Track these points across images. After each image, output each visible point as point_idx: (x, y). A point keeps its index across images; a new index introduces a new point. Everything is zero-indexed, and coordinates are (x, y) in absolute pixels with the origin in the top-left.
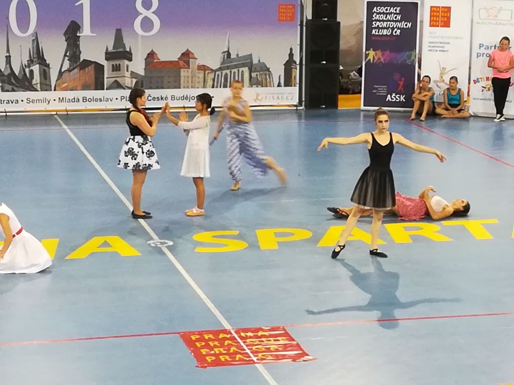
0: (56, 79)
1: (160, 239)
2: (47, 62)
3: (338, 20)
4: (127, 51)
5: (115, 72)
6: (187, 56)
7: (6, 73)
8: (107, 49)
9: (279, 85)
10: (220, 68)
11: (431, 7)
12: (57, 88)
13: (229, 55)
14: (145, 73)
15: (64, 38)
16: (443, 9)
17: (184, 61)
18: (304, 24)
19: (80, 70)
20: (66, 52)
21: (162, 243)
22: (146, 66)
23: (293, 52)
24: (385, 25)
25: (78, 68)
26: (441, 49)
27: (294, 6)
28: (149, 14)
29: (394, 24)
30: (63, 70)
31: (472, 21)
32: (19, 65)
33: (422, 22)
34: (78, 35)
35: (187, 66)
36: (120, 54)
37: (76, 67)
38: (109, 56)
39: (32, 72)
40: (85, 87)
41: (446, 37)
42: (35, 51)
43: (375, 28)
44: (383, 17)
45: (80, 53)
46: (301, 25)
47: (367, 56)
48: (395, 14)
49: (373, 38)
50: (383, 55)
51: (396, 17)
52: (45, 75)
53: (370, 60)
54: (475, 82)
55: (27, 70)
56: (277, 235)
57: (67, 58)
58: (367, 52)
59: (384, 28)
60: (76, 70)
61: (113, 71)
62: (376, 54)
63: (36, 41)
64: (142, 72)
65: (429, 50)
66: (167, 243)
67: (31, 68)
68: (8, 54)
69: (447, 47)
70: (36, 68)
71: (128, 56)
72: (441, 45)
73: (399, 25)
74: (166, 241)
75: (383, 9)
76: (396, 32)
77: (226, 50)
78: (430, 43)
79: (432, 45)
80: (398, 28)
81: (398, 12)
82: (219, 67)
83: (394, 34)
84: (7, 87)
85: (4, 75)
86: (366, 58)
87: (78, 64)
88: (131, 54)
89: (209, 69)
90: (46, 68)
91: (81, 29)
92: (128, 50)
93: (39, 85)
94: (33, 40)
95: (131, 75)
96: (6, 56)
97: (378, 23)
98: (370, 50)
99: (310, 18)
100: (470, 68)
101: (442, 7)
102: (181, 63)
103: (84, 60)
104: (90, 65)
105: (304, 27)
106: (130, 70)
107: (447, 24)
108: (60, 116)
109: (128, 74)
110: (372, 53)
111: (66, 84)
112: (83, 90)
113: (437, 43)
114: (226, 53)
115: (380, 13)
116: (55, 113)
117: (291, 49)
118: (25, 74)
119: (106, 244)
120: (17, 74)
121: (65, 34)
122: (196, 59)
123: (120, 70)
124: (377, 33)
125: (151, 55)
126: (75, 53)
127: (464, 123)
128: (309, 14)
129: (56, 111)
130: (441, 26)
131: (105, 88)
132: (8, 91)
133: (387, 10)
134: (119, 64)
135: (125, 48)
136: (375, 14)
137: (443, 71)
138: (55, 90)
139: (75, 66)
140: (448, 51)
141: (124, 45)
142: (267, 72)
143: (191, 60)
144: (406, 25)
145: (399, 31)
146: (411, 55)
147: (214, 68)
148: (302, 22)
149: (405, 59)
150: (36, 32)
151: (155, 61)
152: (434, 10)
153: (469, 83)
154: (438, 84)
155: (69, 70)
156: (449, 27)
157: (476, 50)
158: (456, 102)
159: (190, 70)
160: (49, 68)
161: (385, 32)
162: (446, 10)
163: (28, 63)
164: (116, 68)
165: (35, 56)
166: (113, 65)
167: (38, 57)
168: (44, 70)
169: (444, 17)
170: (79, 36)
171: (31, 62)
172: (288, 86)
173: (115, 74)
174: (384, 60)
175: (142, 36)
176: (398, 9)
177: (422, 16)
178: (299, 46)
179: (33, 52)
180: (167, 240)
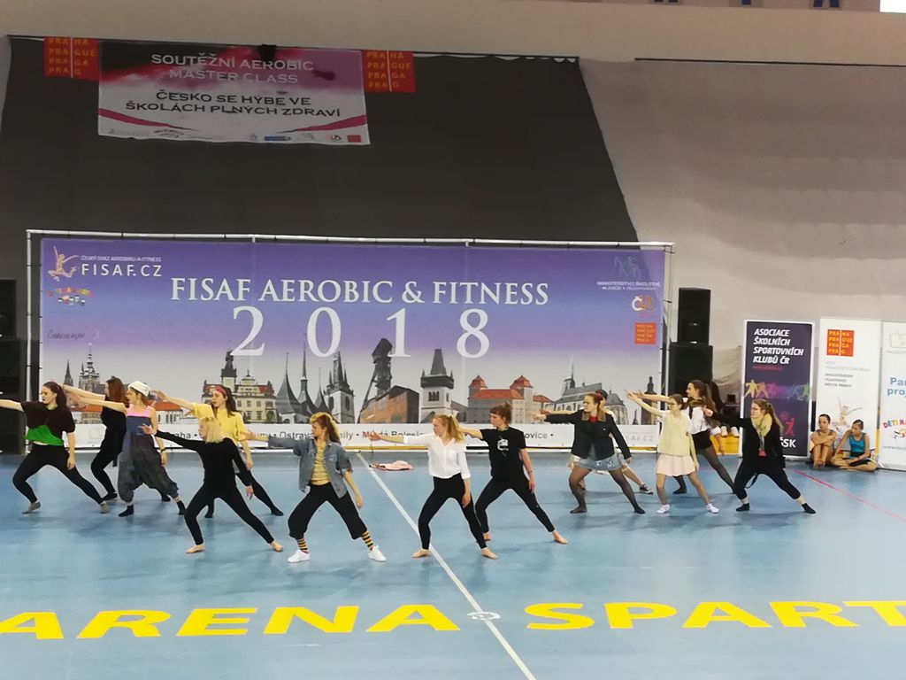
0: (360, 409)
1: (484, 611)
2: (351, 388)
3: (710, 344)
4: (448, 377)
5: (433, 402)
6: (520, 383)
7: (301, 401)
8: (424, 373)
9: (635, 423)
10: (562, 399)
11: (829, 330)
12: (361, 420)
13: (573, 384)
14: (469, 404)
15: (372, 359)
16: (844, 334)
17: (517, 390)
18: (668, 347)
19: (390, 398)
20: (374, 377)
21: (485, 616)
22: (470, 394)
23: (653, 382)
24: (769, 351)
25: (388, 396)
26: (841, 383)
27: (654, 326)
28: (476, 332)
29: (782, 351)
30: (369, 398)
31: (881, 349)
32: (317, 391)
33: (817, 349)
34: (389, 355)
35: (520, 396)
36: (438, 380)
37: (384, 396)
38: (426, 382)
39: (331, 400)
40: (395, 420)
41: (848, 369)
42: (337, 374)
43: (757, 355)
44: (767, 341)
45: (391, 377)
46: (664, 349)
47: (747, 389)
48: (783, 338)
49: (754, 367)
50: (767, 389)
51: (784, 342)
52: (347, 404)
53: (750, 394)
54: (886, 425)
55: (326, 398)
56: (631, 611)
57: (374, 384)
58: (747, 385)
59: (769, 355)
60: (384, 398)
61: (430, 400)
62: (758, 387)
63: (338, 363)
64: (465, 403)
65: (827, 384)
66: (492, 616)
67: (331, 395)
68: (304, 378)
69: (849, 381)
70: (337, 395)
71: (448, 382)
72: (843, 378)
73: (788, 351)
74: (492, 614)
75: (768, 332)
76: (783, 361)
77: (570, 377)
78: (827, 375)
79: (830, 377)
80: (787, 356)
81: (786, 335)
82: (560, 397)
83: (781, 362)
84: (301, 417)
85: (299, 404)
86: (746, 392)
87: (388, 391)
88: (453, 380)
89: (547, 400)
90: (350, 396)
91: (393, 349)
92: (449, 375)
93: (339, 416)
94: (335, 361)
95: (452, 405)
96: (302, 381)
97: (761, 349)
98: (750, 382)
99: (675, 340)
100: (879, 408)
101: (843, 331)
102: (514, 392)
103: (396, 387)
104: (402, 393)
105: (668, 352)
106: (450, 399)
107: (849, 352)
108: (363, 454)
109: (448, 405)
110: (753, 386)
111: (372, 416)
112: (392, 422)
113: (836, 375)
114: (570, 382)
115: (763, 337)
116: (357, 451)
117: (651, 378)
118: (323, 402)
119: (416, 615)
120: (314, 402)
121: (374, 354)
122: (532, 387)
123: (438, 400)
124: (759, 361)
125: (477, 382)
126: (384, 377)
127: (871, 476)
128: (673, 336)
129: (360, 448)
130: (842, 355)
131: (420, 421)
132: (302, 422)
133: (772, 333)
134: (438, 393)
135: (445, 373)
136: (757, 337)
137: (844, 411)
138: (359, 422)
139: (384, 393)
140: (850, 386)
141: (444, 369)
142: (620, 406)
143: (525, 389)
144: (797, 352)
145: (788, 359)
146: (803, 390)
147: (554, 400)
148: (664, 345)
149: (795, 395)
150: (339, 353)
151: (482, 389)
152: (832, 334)
153: (878, 428)
154: (839, 427)
155: (377, 399)
156: (852, 356)
157: (886, 385)
158: (860, 451)
159: (524, 401)
160: (353, 396)
161: (770, 360)
162: (848, 334)
163: (328, 390)
164: (434, 397)
165: (337, 380)
166: (430, 393)
167: (341, 383)
168: (347, 398)
169: (846, 343)
170: (390, 358)
171: (331, 387)
172: (647, 424)
173: (433, 404)
174: (770, 395)
175: (467, 359)
176: (787, 331)
177: (817, 342)
178: (660, 375)
179: (334, 376)
180: (492, 611)
